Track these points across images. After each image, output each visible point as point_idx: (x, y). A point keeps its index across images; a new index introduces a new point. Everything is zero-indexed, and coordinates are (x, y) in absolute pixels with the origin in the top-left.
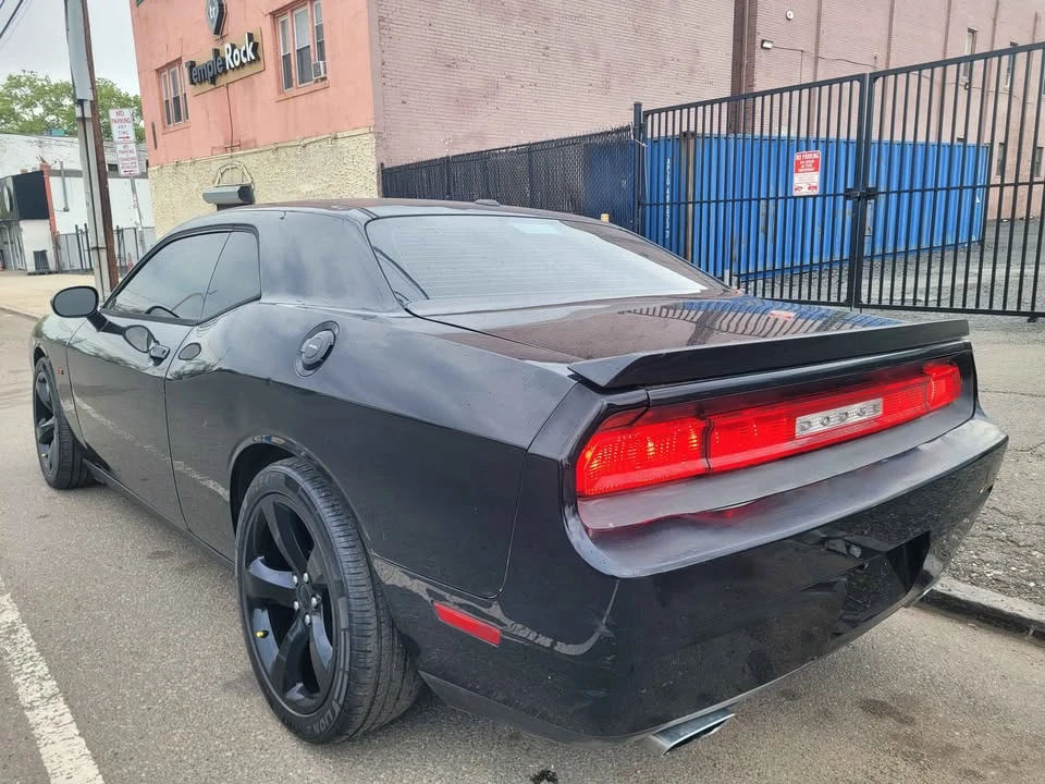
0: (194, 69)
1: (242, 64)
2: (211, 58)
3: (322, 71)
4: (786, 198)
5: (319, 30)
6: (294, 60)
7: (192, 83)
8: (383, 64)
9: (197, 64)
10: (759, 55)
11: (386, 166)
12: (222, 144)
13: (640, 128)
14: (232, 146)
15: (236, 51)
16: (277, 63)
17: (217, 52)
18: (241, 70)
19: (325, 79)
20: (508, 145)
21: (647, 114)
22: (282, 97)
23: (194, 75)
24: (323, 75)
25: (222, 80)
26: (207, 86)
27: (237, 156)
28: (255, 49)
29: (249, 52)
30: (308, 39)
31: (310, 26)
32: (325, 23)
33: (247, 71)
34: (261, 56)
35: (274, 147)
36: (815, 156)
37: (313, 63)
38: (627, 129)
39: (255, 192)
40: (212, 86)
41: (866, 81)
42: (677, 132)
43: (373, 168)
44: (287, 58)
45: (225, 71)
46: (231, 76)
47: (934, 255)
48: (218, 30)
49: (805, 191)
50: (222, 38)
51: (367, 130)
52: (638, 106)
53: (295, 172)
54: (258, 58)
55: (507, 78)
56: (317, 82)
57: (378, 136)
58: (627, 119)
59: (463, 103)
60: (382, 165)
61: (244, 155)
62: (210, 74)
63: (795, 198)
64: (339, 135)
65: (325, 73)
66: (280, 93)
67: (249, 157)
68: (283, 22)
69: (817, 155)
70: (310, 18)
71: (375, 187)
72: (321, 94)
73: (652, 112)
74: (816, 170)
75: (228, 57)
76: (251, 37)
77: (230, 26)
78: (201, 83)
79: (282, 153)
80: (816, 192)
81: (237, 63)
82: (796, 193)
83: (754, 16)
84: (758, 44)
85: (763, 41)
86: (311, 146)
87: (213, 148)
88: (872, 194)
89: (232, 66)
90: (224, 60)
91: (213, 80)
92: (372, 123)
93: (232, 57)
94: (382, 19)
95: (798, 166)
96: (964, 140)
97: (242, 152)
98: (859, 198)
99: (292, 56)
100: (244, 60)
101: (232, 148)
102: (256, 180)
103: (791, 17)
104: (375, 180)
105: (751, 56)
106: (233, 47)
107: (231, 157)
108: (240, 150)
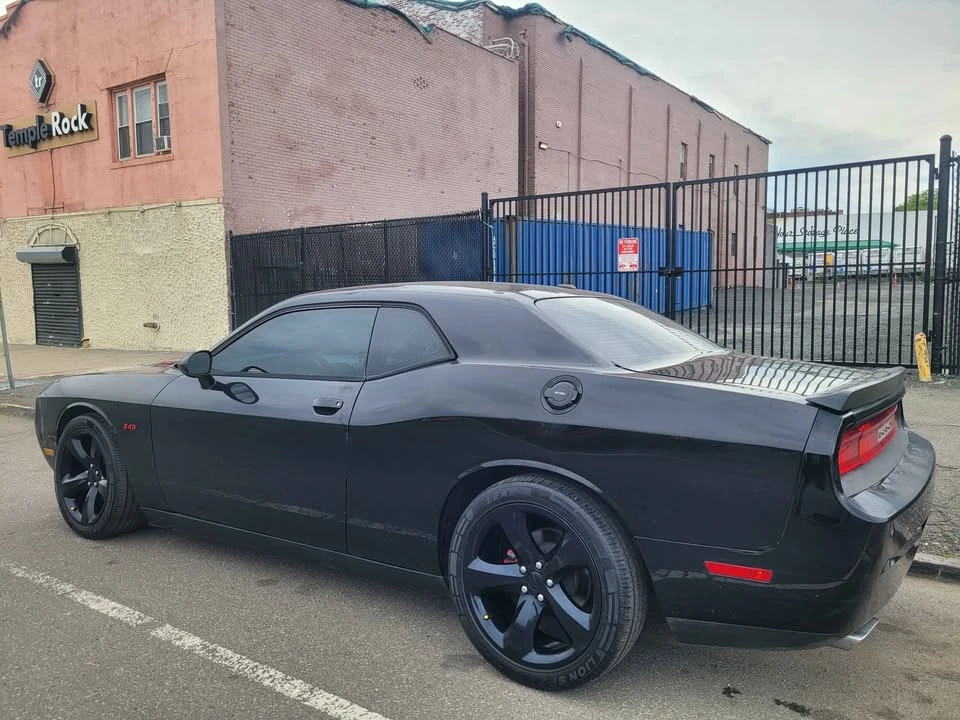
0: (11, 133)
1: (72, 132)
2: (34, 123)
3: (166, 145)
4: (612, 273)
5: (164, 109)
6: (132, 134)
7: (8, 145)
8: (232, 143)
9: (14, 130)
10: (538, 154)
11: (235, 234)
12: (41, 205)
13: (487, 212)
14: (54, 207)
15: (65, 120)
16: (113, 135)
17: (41, 119)
18: (70, 138)
19: (168, 152)
20: (364, 220)
21: (493, 202)
22: (116, 165)
23: (10, 138)
24: (166, 148)
25: (45, 146)
26: (27, 149)
27: (60, 218)
28: (88, 120)
29: (82, 122)
30: (150, 114)
31: (153, 103)
32: (171, 102)
33: (77, 139)
34: (94, 126)
35: (106, 211)
36: (634, 242)
37: (155, 137)
38: (477, 213)
39: (80, 254)
40: (33, 150)
41: (670, 189)
42: (501, 216)
43: (222, 234)
44: (124, 131)
45: (50, 137)
46: (56, 143)
47: (684, 316)
48: (45, 97)
49: (627, 268)
50: (48, 106)
51: (216, 200)
52: (485, 195)
53: (131, 235)
54: (91, 128)
55: (341, 161)
56: (159, 154)
57: (227, 206)
58: (477, 206)
59: (302, 180)
60: (231, 232)
61: (68, 217)
62: (33, 138)
63: (620, 273)
64: (184, 204)
65: (169, 146)
66: (114, 161)
67: (75, 219)
68: (120, 98)
69: (634, 241)
70: (152, 97)
71: (223, 252)
72: (164, 166)
73: (498, 201)
74: (636, 253)
75: (55, 125)
76: (84, 108)
77: (57, 96)
78: (18, 146)
79: (116, 217)
80: (636, 269)
81: (66, 131)
82: (620, 270)
83: (532, 123)
84: (537, 145)
85: (540, 143)
86: (150, 212)
87: (29, 209)
88: (680, 272)
89: (60, 133)
90: (50, 127)
91: (34, 145)
92: (221, 194)
93: (60, 125)
94: (232, 104)
95: (621, 249)
96: (682, 226)
97: (66, 214)
98: (670, 275)
99: (131, 130)
100: (75, 129)
101: (54, 210)
102: (83, 242)
103: (560, 125)
104: (223, 245)
105: (532, 154)
106: (62, 116)
107: (53, 218)
108: (64, 212)
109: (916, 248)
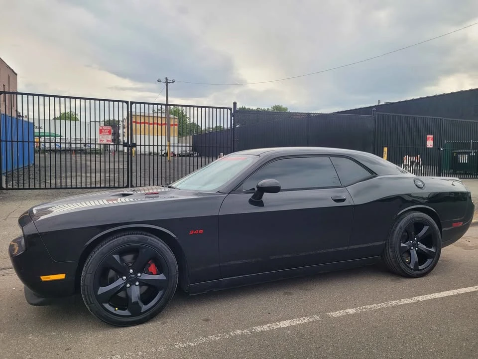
36: (109, 128)
109: (81, 138)
